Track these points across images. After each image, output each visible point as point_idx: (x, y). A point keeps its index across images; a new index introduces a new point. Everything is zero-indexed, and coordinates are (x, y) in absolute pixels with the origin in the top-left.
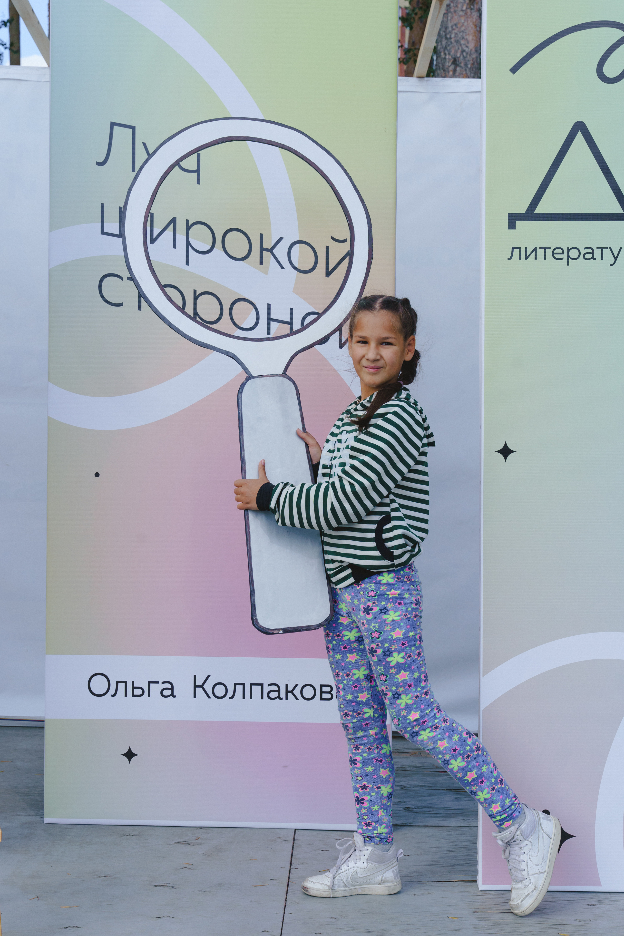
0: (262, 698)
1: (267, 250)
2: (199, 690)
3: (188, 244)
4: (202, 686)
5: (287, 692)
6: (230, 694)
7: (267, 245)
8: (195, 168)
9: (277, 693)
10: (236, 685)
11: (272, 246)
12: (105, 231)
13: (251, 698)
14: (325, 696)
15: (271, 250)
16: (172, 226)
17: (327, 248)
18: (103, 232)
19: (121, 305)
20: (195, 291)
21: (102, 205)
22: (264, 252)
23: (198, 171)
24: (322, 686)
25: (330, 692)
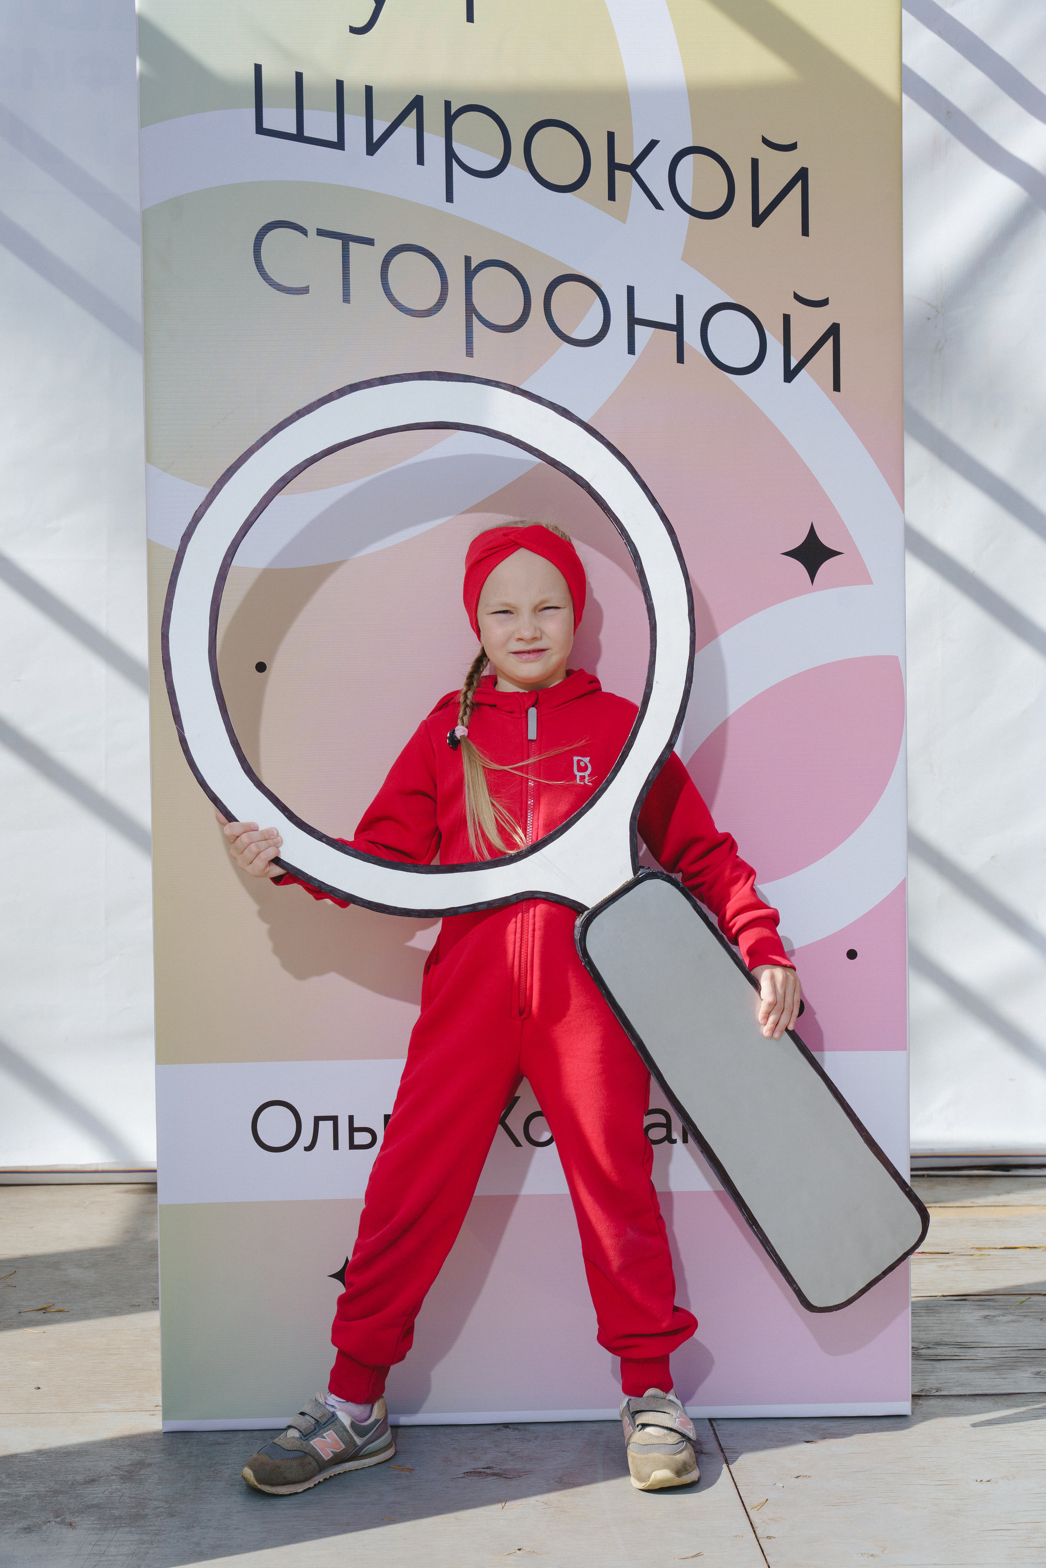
1: (623, 168)
3: (450, 155)
7: (624, 157)
11: (635, 158)
12: (266, 125)
15: (632, 169)
16: (413, 115)
17: (755, 163)
18: (260, 129)
19: (305, 290)
20: (468, 259)
21: (258, 69)
22: (618, 174)
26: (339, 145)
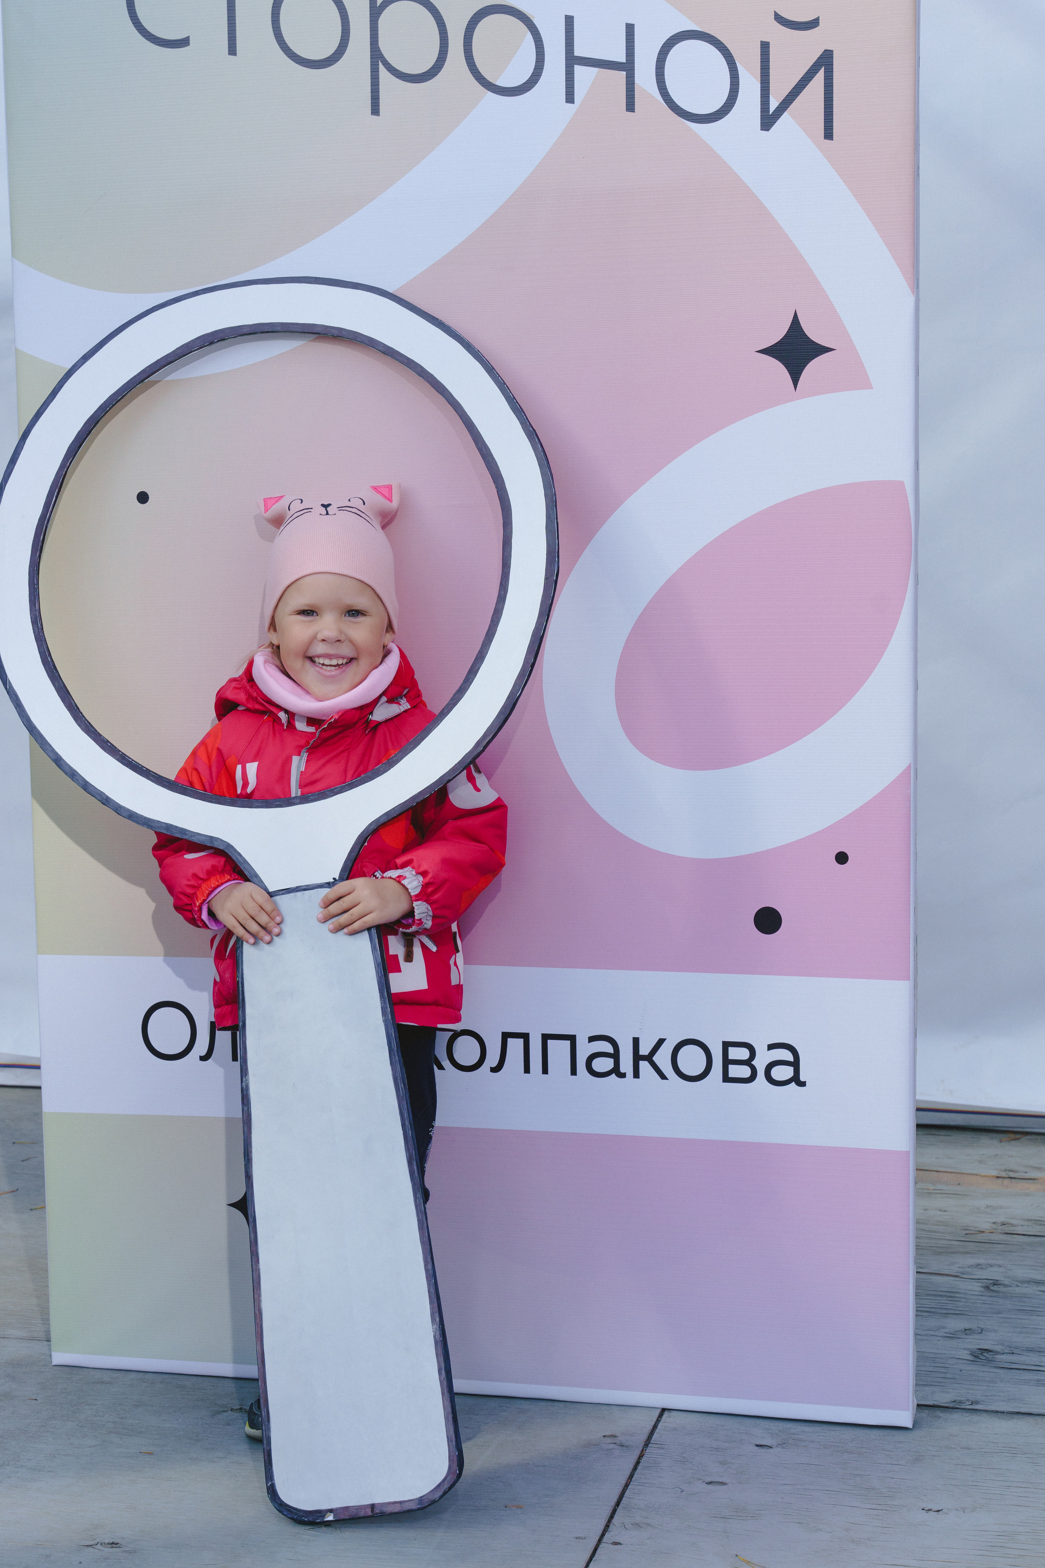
0: (574, 1072)
5: (637, 1058)
6: (492, 1059)
9: (612, 1061)
10: (506, 1036)
13: (545, 1071)
14: (735, 1071)
19: (184, 42)
24: (726, 1045)
25: (748, 1062)
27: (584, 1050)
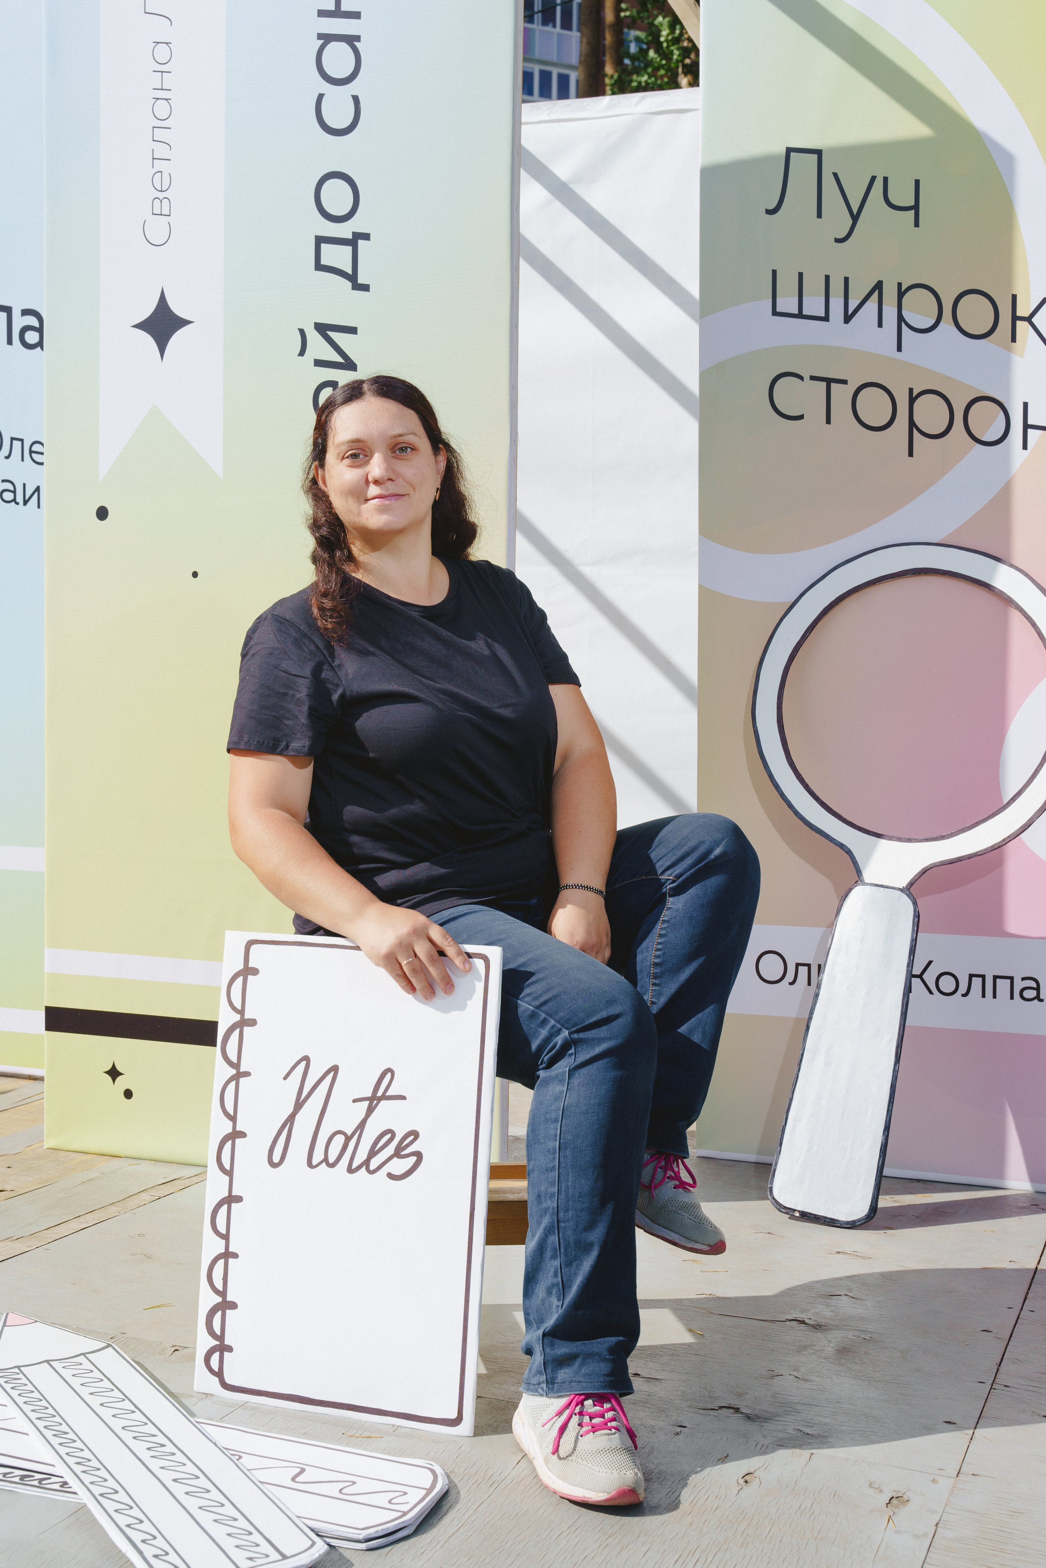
0: (1012, 998)
1: (1022, 319)
2: (916, 982)
3: (901, 319)
4: (920, 976)
6: (963, 989)
7: (1023, 312)
8: (912, 203)
9: (1035, 992)
10: (971, 976)
11: (1031, 312)
12: (778, 310)
13: (995, 997)
15: (1029, 319)
16: (876, 295)
18: (775, 313)
19: (801, 417)
21: (774, 273)
22: (1019, 323)
23: (916, 208)
26: (826, 318)
27: (1019, 985)
